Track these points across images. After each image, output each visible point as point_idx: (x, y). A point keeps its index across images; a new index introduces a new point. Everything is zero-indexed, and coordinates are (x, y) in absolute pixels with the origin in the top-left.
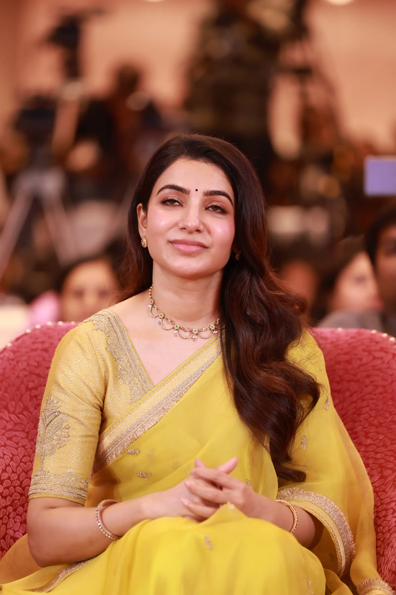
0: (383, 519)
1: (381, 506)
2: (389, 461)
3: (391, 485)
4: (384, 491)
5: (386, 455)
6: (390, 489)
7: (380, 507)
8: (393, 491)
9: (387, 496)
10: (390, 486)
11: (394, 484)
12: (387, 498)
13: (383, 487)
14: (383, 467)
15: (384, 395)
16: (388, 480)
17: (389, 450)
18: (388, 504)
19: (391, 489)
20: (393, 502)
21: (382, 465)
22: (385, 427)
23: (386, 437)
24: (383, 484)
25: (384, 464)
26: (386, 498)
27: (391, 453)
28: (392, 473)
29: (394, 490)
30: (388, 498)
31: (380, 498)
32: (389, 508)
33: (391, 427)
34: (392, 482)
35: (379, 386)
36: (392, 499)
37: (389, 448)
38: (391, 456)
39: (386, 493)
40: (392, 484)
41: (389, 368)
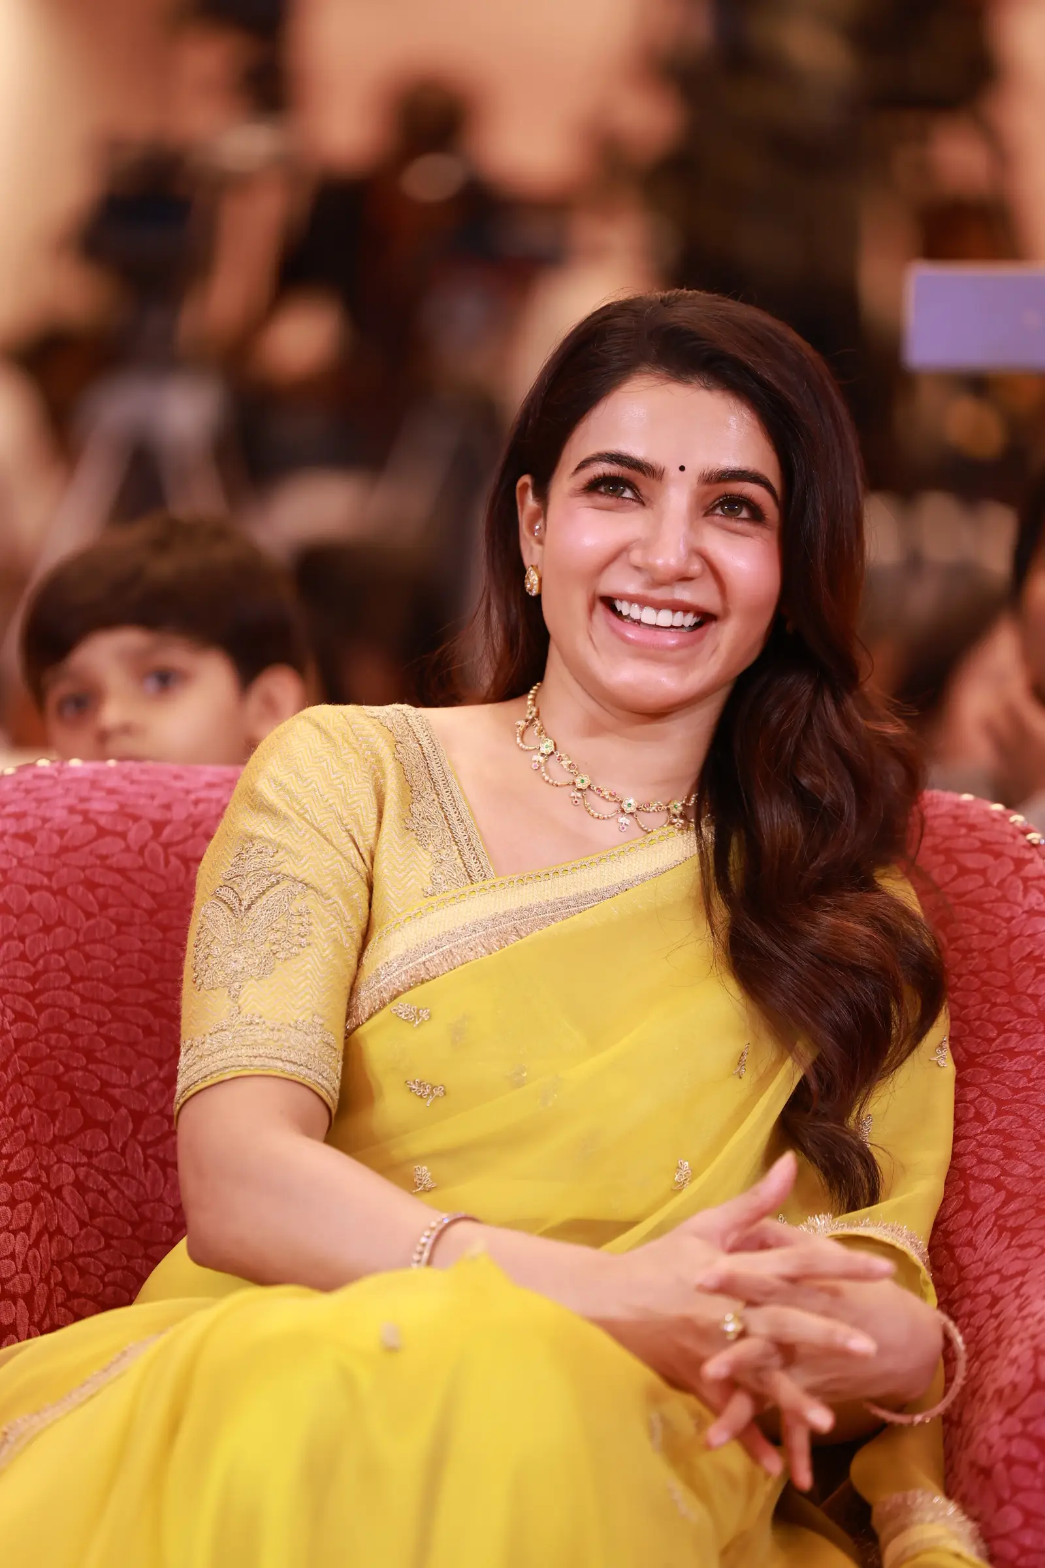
0: (963, 1322)
1: (961, 1285)
2: (987, 1162)
3: (991, 1227)
4: (970, 1243)
5: (980, 1145)
6: (986, 1238)
7: (956, 1289)
8: (995, 1243)
9: (976, 1258)
10: (988, 1230)
11: (998, 1223)
12: (977, 1261)
13: (967, 1234)
14: (972, 1177)
15: (986, 975)
16: (982, 1211)
17: (989, 1131)
18: (978, 1279)
19: (989, 1238)
20: (992, 1273)
21: (968, 1172)
22: (983, 1065)
23: (984, 1093)
24: (970, 1224)
25: (976, 1171)
26: (973, 1262)
27: (997, 1139)
28: (995, 1194)
29: (998, 1239)
30: (980, 1263)
31: (956, 1263)
32: (981, 1291)
33: (999, 1066)
34: (994, 1218)
35: (971, 951)
36: (990, 1266)
37: (992, 1124)
38: (996, 1147)
39: (976, 1249)
40: (994, 1224)
41: (1003, 899)
